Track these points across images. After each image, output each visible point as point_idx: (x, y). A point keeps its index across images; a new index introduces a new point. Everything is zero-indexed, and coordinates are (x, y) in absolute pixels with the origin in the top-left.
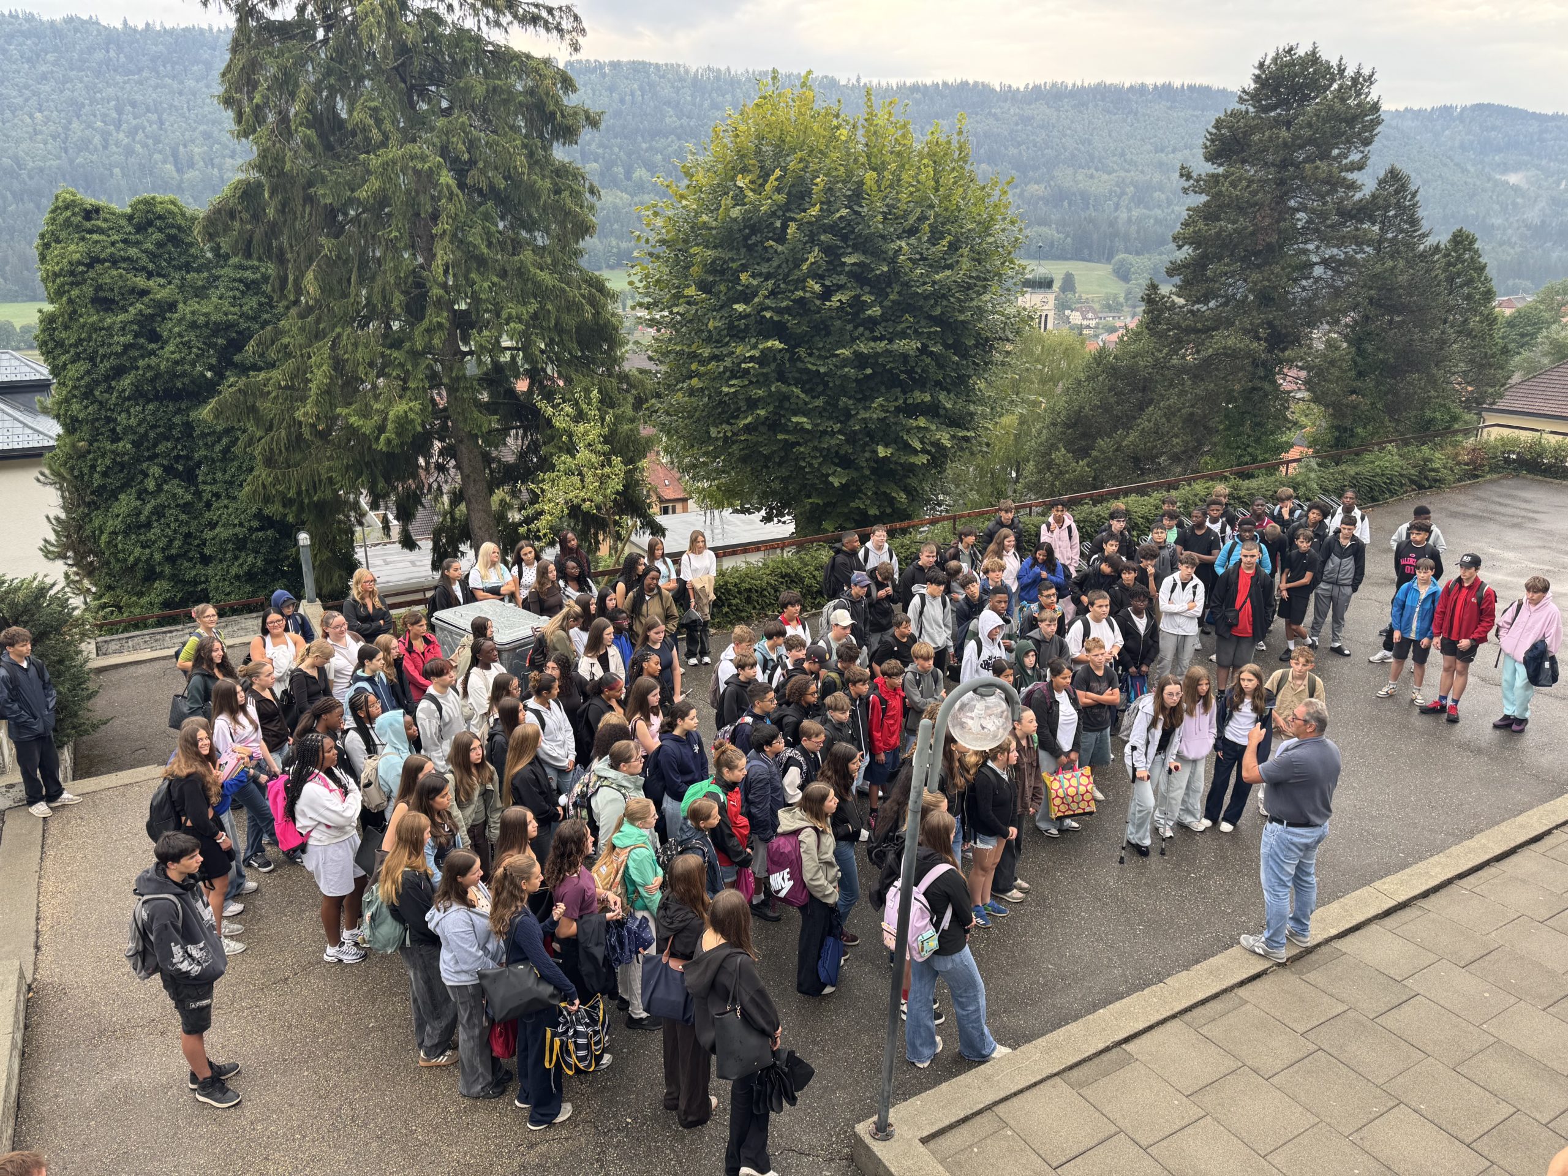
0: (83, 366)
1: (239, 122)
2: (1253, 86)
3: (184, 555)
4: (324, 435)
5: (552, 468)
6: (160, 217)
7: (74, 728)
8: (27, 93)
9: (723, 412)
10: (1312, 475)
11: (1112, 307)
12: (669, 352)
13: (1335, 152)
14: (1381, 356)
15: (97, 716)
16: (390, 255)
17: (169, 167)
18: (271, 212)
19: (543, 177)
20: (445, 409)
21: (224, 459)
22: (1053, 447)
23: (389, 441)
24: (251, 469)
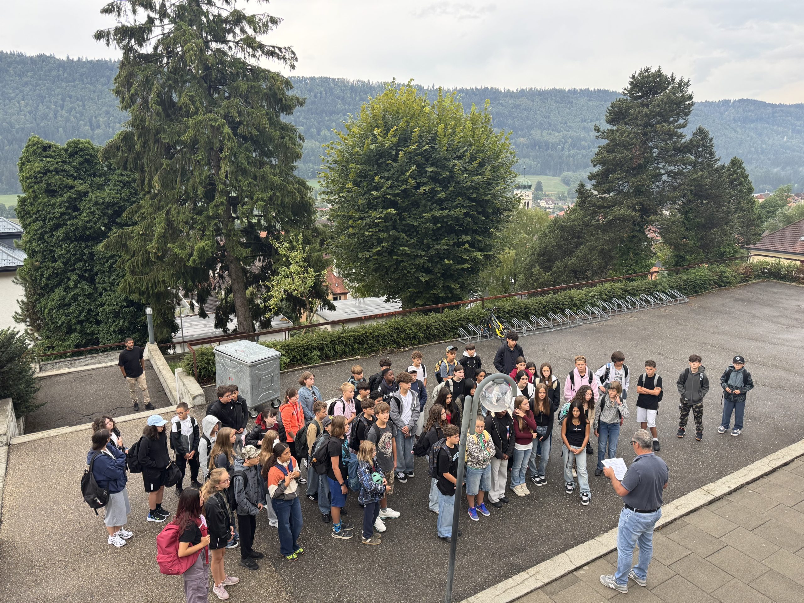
0: (39, 224)
1: (123, 102)
2: (629, 87)
3: (87, 320)
4: (160, 259)
5: (278, 274)
6: (81, 150)
7: (26, 408)
8: (17, 91)
9: (365, 246)
10: (665, 280)
11: (562, 198)
12: (338, 215)
13: (672, 119)
14: (697, 220)
15: (37, 402)
16: (197, 169)
17: (87, 128)
18: (138, 147)
19: (276, 130)
20: (224, 246)
21: (109, 271)
22: (533, 266)
23: (194, 261)
24: (124, 276)
